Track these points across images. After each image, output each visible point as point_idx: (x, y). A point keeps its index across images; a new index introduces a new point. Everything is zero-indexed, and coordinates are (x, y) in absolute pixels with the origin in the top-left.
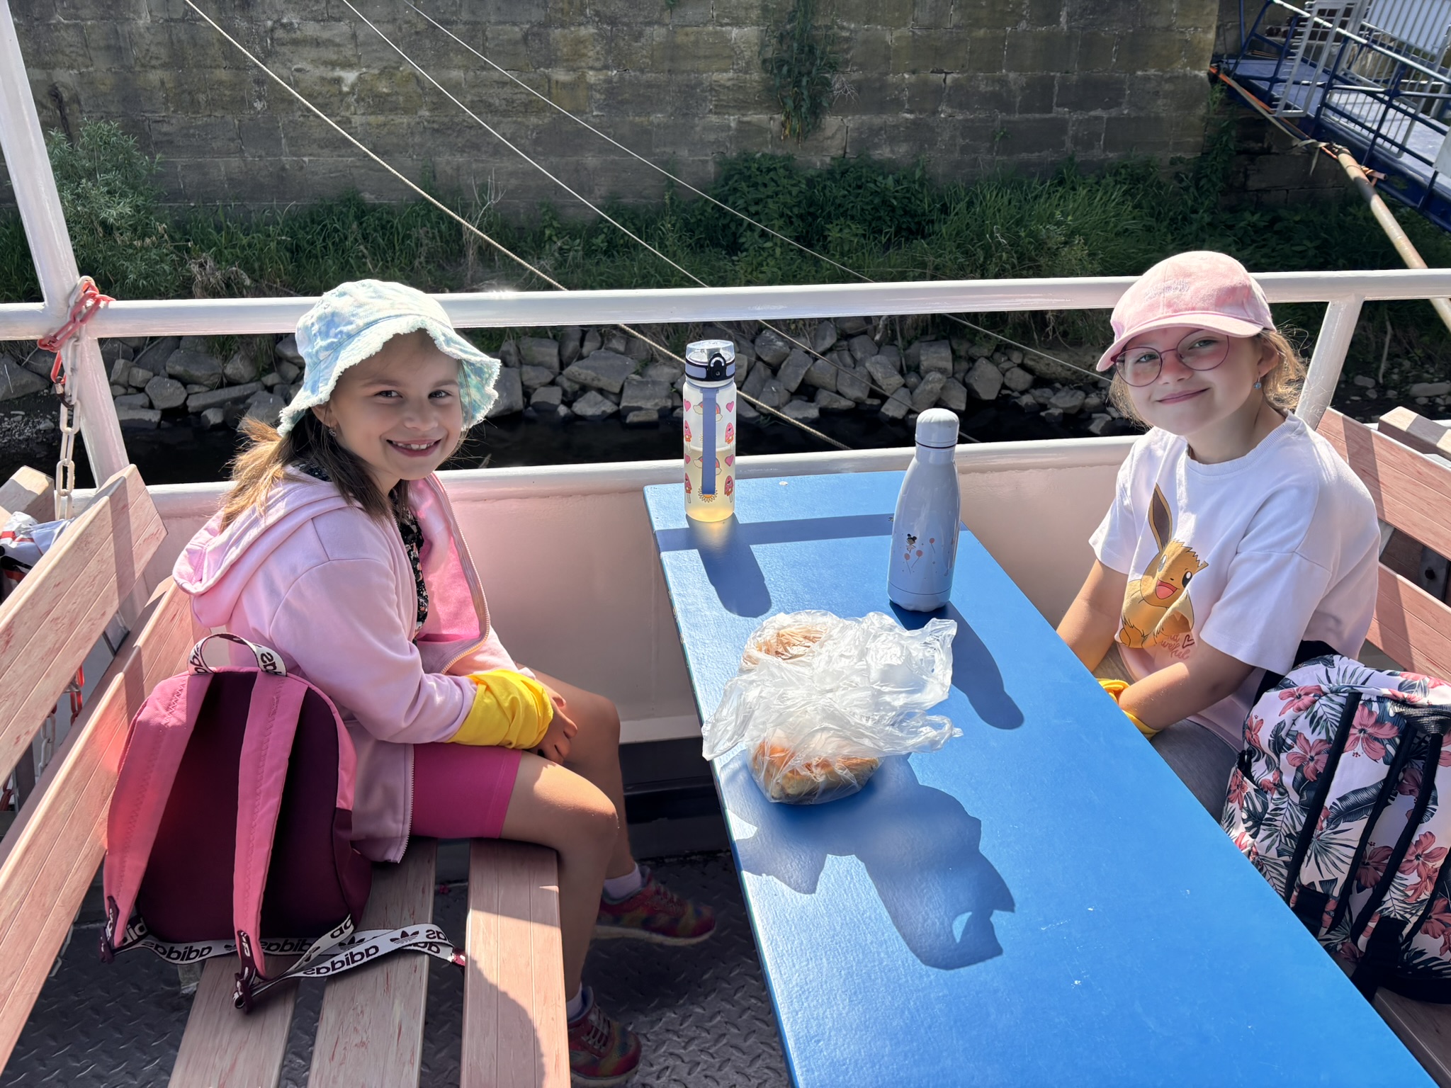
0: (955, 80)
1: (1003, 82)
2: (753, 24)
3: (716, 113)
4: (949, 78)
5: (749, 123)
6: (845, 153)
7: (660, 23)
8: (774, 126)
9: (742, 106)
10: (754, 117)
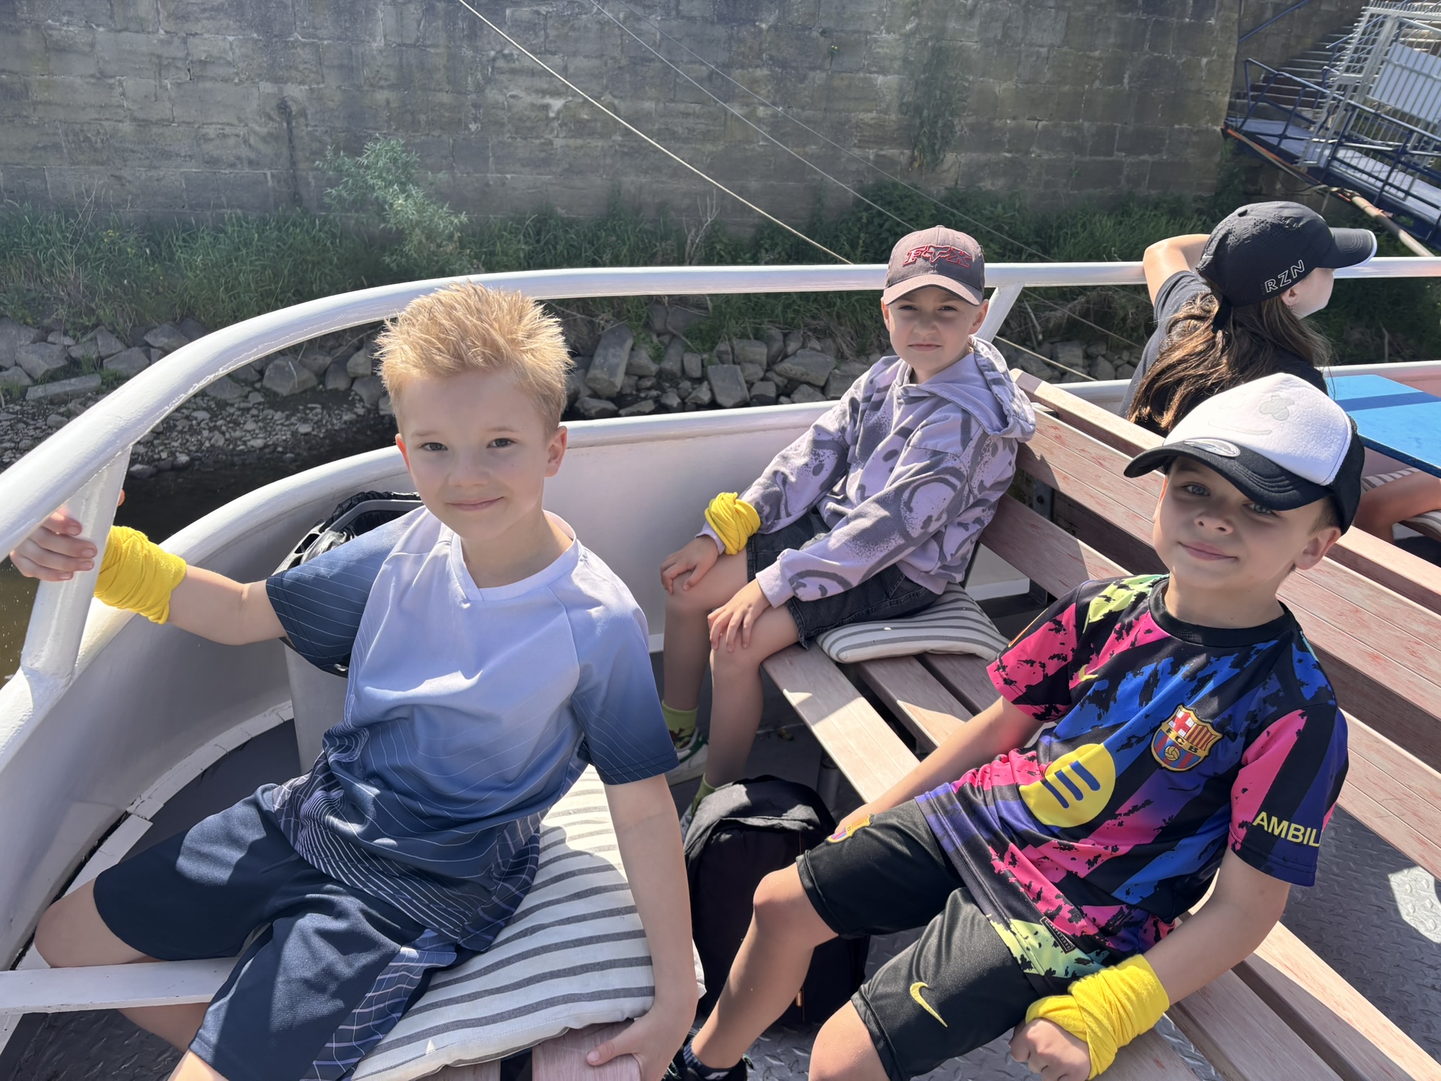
0: (1044, 127)
1: (1079, 129)
2: (895, 73)
3: (859, 147)
4: (1041, 124)
5: (884, 156)
6: (957, 184)
7: (821, 68)
8: (904, 159)
9: (880, 141)
10: (890, 151)
